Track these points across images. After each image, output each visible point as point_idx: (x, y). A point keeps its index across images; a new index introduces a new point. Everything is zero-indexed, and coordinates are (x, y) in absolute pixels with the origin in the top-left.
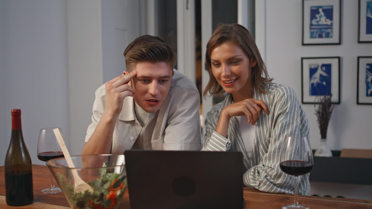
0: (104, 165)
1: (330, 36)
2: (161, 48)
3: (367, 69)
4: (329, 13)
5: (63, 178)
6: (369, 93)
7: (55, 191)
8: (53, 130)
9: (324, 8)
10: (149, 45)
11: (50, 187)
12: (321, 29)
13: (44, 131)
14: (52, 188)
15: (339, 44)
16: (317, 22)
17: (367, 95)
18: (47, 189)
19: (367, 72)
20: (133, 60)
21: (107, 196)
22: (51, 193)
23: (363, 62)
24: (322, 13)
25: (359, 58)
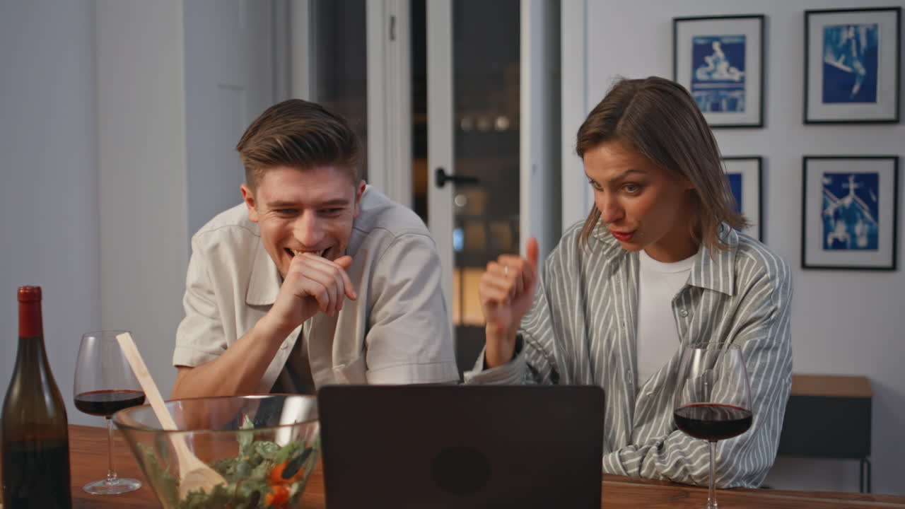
0: (247, 423)
1: (738, 108)
2: (319, 134)
3: (826, 186)
4: (735, 53)
5: (152, 456)
6: (830, 241)
7: (117, 487)
8: (115, 337)
9: (726, 41)
10: (293, 128)
11: (105, 478)
12: (717, 90)
13: (91, 339)
14: (110, 481)
15: (761, 125)
16: (709, 74)
17: (826, 247)
18: (99, 484)
19: (824, 193)
20: (257, 162)
21: (268, 498)
22: (108, 493)
23: (816, 170)
24: (720, 54)
25: (806, 159)
